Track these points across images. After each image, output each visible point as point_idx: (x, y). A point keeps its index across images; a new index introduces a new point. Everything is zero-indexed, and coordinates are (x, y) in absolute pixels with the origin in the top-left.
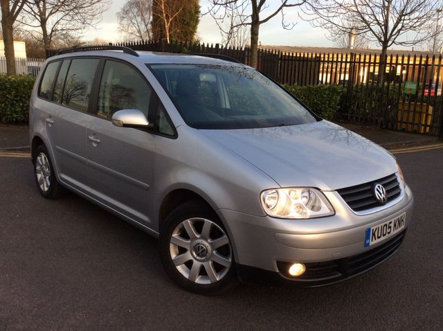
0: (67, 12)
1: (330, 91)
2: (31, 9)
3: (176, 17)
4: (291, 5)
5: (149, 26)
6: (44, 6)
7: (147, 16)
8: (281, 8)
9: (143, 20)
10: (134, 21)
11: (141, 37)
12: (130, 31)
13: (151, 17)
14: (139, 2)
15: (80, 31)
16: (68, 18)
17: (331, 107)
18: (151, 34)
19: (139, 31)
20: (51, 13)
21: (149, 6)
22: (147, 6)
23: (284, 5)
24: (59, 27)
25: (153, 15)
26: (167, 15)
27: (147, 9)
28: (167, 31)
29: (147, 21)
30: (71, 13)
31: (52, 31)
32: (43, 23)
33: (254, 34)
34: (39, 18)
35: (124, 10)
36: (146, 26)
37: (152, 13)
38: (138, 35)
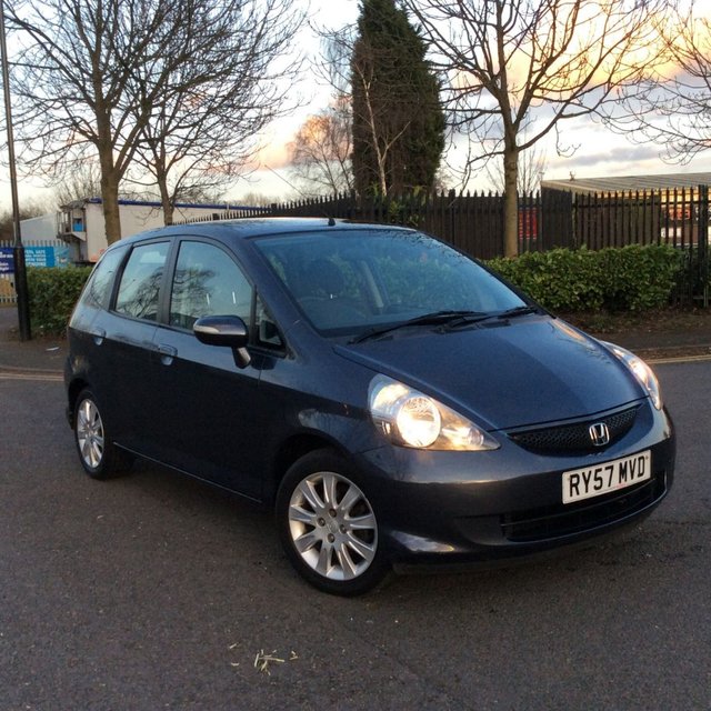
0: (200, 156)
1: (651, 256)
2: (142, 155)
3: (398, 141)
4: (572, 115)
5: (348, 164)
6: (162, 147)
7: (343, 145)
8: (554, 122)
9: (336, 152)
10: (318, 156)
11: (333, 185)
12: (312, 176)
13: (351, 146)
14: (327, 120)
15: (222, 186)
16: (203, 165)
17: (657, 284)
18: (352, 177)
19: (329, 175)
20: (174, 160)
21: (347, 125)
22: (342, 125)
23: (560, 116)
24: (188, 183)
25: (355, 142)
26: (380, 140)
27: (343, 131)
28: (382, 169)
29: (343, 154)
30: (206, 157)
31: (177, 190)
32: (162, 177)
33: (511, 169)
34: (154, 169)
35: (299, 137)
36: (342, 163)
37: (352, 136)
38: (327, 181)
